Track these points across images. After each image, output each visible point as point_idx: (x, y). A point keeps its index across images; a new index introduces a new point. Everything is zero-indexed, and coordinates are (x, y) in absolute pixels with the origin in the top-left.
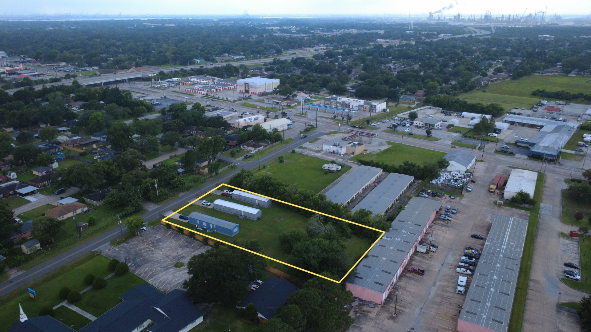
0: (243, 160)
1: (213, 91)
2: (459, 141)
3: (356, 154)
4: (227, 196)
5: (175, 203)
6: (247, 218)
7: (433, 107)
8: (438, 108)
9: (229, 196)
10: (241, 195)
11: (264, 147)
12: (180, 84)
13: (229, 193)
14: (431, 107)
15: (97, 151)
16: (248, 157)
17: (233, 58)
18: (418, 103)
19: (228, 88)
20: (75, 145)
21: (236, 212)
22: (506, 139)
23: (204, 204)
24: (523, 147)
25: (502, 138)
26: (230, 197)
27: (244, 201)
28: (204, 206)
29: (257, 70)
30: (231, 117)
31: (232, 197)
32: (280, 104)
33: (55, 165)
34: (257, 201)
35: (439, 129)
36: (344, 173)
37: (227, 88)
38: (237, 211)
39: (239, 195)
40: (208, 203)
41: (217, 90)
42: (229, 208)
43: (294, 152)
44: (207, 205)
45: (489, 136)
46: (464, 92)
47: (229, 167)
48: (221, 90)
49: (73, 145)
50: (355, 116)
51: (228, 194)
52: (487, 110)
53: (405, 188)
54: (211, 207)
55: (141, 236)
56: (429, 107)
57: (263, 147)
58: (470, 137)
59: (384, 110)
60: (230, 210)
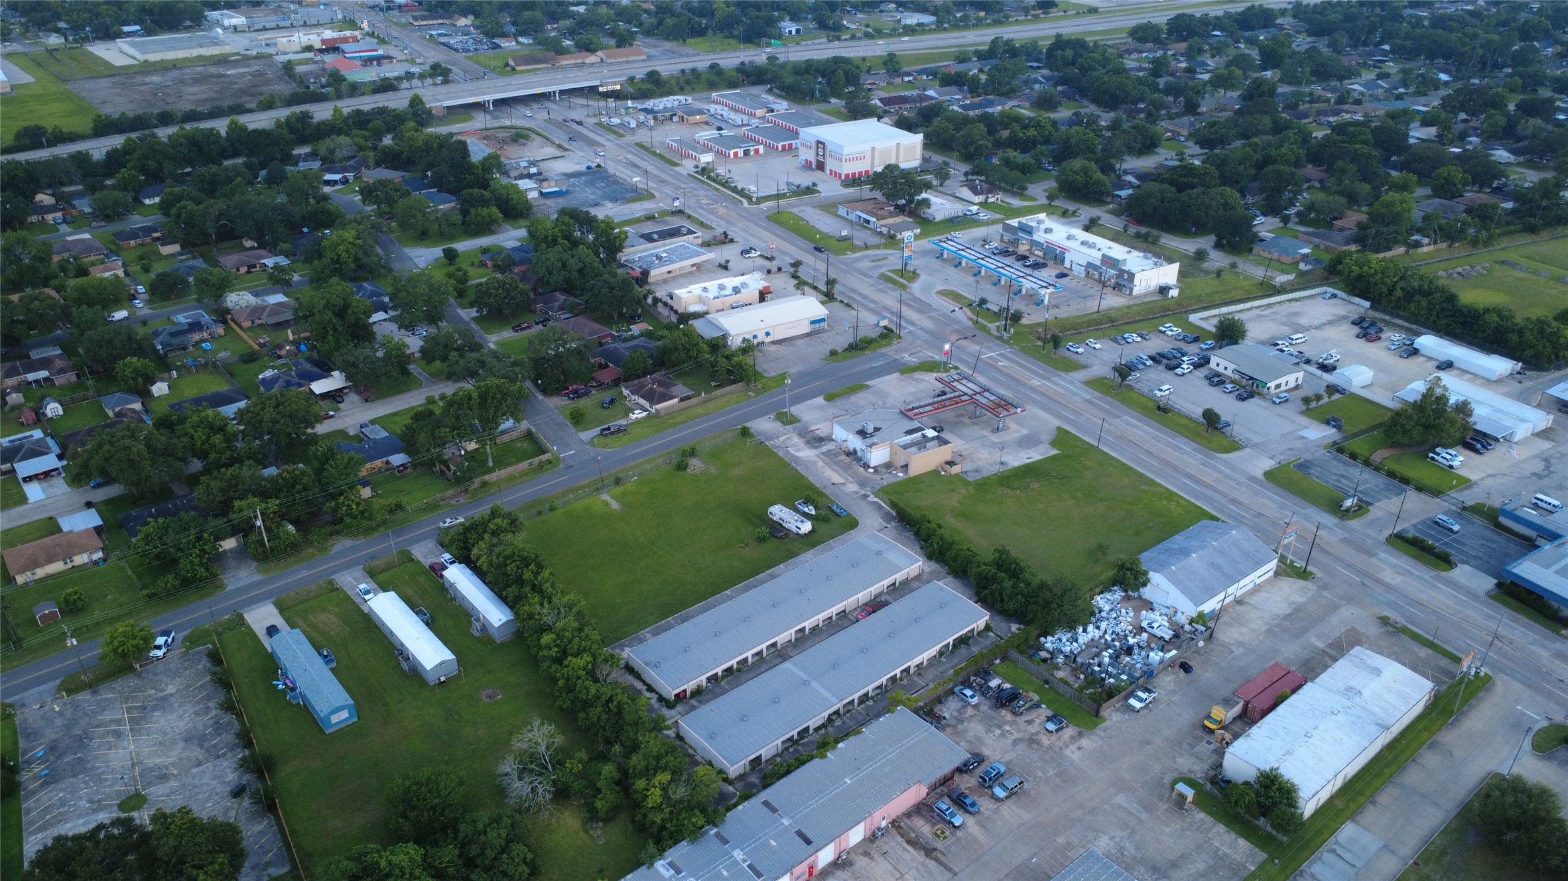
0: (591, 442)
1: (736, 154)
2: (1303, 467)
3: (914, 471)
5: (305, 573)
7: (1344, 295)
8: (1357, 300)
10: (457, 585)
11: (682, 400)
12: (675, 119)
14: (1337, 292)
15: (283, 353)
16: (611, 433)
17: (899, 21)
18: (1309, 267)
19: (784, 147)
20: (258, 322)
22: (1490, 481)
24: (1517, 535)
25: (1473, 477)
29: (924, 77)
30: (693, 265)
32: (871, 226)
33: (160, 389)
34: (481, 617)
35: (1278, 401)
36: (813, 545)
37: (780, 146)
41: (746, 153)
43: (745, 432)
45: (1433, 459)
46: (1523, 230)
47: (531, 464)
48: (761, 151)
49: (253, 322)
50: (1054, 302)
52: (1514, 338)
53: (933, 652)
55: (139, 675)
56: (1331, 290)
57: (676, 400)
58: (1353, 456)
59: (1163, 290)
60: (392, 636)
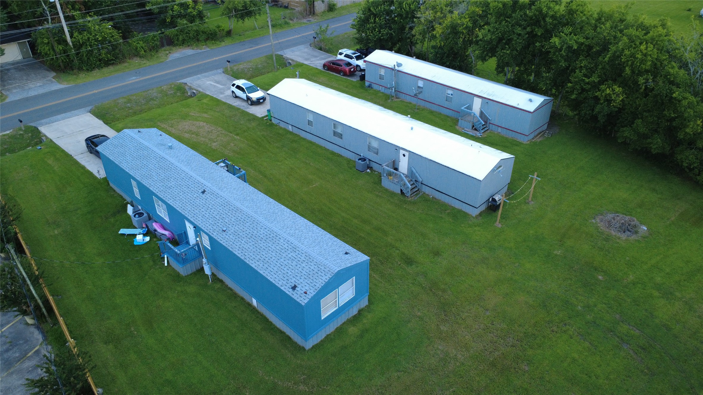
4: (345, 74)
6: (426, 190)
9: (351, 74)
10: (404, 69)
13: (354, 62)
21: (370, 148)
23: (239, 93)
26: (355, 80)
27: (414, 101)
28: (236, 103)
31: (363, 78)
34: (477, 106)
38: (375, 144)
39: (395, 72)
40: (252, 90)
42: (336, 124)
44: (248, 98)
51: (349, 64)
54: (259, 111)
60: (340, 136)
